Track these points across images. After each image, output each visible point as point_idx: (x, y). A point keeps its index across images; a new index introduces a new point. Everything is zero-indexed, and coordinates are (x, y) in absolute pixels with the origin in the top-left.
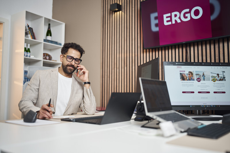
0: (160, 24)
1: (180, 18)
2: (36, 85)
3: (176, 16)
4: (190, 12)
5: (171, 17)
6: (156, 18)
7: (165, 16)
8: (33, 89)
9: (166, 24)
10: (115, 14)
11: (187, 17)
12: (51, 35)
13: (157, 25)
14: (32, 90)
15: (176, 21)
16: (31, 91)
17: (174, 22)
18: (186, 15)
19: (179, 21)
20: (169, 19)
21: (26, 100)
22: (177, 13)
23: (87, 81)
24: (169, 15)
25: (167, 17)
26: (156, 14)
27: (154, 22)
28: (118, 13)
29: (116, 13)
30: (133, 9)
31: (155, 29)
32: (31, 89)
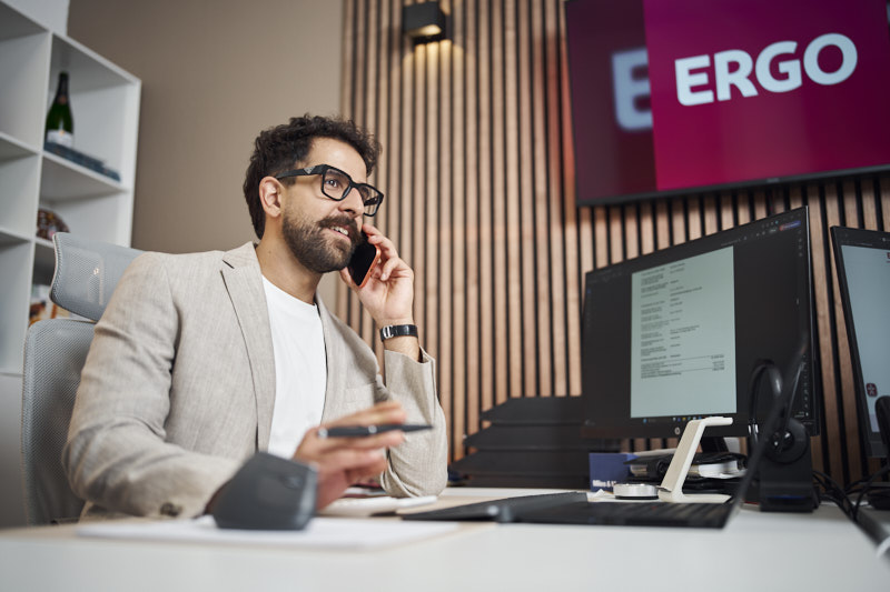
0: (661, 98)
1: (753, 77)
2: (156, 335)
3: (733, 67)
4: (799, 55)
5: (710, 71)
6: (638, 73)
7: (682, 66)
8: (148, 361)
9: (686, 98)
10: (414, 51)
11: (785, 76)
12: (69, 128)
13: (641, 103)
14: (142, 365)
15: (734, 89)
16: (137, 372)
17: (724, 94)
18: (783, 67)
19: (748, 90)
20: (702, 79)
21: (122, 425)
22: (741, 57)
23: (407, 321)
24: (703, 61)
25: (693, 72)
26: (640, 58)
27: (627, 89)
28: (433, 47)
29: (420, 49)
30: (511, 35)
31: (632, 119)
32: (133, 360)
